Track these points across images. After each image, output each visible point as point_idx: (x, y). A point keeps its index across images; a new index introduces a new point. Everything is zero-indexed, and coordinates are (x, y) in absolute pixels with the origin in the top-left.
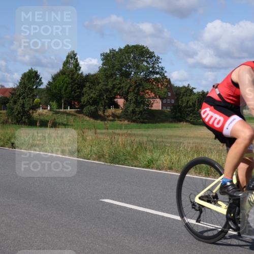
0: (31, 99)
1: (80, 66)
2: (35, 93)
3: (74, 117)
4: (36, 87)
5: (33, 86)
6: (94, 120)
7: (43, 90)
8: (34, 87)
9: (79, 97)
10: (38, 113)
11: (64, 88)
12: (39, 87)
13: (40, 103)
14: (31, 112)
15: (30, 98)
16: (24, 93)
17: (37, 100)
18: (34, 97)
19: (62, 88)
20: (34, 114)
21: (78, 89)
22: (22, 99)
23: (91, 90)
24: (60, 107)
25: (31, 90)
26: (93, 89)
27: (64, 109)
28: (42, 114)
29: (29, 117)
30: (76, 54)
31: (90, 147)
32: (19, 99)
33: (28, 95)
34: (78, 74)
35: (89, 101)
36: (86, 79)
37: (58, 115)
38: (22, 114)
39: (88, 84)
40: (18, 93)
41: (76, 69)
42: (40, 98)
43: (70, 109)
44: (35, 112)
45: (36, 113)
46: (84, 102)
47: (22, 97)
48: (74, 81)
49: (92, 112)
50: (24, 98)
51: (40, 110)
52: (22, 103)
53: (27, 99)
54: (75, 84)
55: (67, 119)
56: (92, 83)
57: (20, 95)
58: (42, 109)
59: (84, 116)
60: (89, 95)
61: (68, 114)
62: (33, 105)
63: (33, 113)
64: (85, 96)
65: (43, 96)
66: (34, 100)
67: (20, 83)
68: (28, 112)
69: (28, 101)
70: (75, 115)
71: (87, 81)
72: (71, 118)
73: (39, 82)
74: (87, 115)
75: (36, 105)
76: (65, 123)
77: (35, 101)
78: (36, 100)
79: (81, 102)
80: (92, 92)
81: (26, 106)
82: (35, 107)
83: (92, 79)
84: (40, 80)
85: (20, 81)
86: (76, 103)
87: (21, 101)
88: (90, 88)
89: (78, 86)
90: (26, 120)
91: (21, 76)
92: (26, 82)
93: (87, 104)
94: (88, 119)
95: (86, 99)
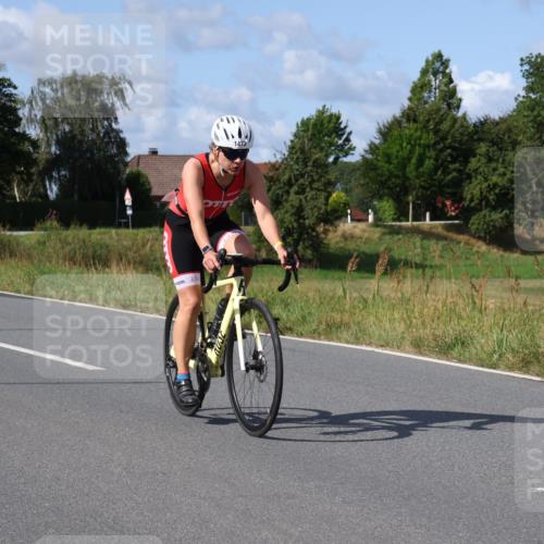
0: (323, 195)
1: (459, 95)
2: (332, 177)
3: (441, 243)
4: (336, 159)
5: (327, 156)
6: (501, 252)
7: (353, 167)
8: (331, 159)
9: (458, 184)
10: (339, 233)
11: (414, 161)
12: (345, 160)
13: (346, 205)
14: (320, 229)
15: (318, 190)
16: (302, 176)
17: (337, 195)
18: (329, 186)
19: (409, 159)
20: (330, 235)
21: (453, 162)
22: (297, 193)
23: (494, 165)
24: (401, 214)
25: (321, 166)
26: (497, 161)
27: (415, 219)
28: (352, 236)
29: (317, 245)
30: (448, 61)
31: (496, 330)
32: (288, 193)
33: (313, 181)
34: (455, 120)
35: (486, 198)
36: (477, 132)
37: (396, 237)
38: (295, 236)
39: (483, 148)
40: (286, 177)
41: (449, 105)
42: (347, 191)
43: (431, 219)
44: (331, 228)
45: (335, 231)
46: (472, 200)
47: (295, 188)
48: (444, 139)
49: (494, 226)
50: (301, 191)
51: (347, 225)
52: (296, 203)
53: (310, 194)
54: (446, 148)
55: (422, 247)
56: (493, 143)
57: (289, 184)
58: (352, 220)
59: (473, 241)
60: (486, 179)
61: (427, 235)
62: (326, 210)
63: (326, 232)
64: (475, 182)
65: (353, 183)
66: (330, 194)
67: (292, 148)
68: (314, 230)
69: (312, 199)
70: (445, 238)
71: (480, 140)
72: (435, 247)
73: (342, 145)
74: (479, 238)
75: (335, 211)
76: (418, 260)
77: (331, 200)
78: (334, 195)
79: (462, 199)
80: (495, 170)
81: (307, 212)
82: (332, 216)
83: (494, 130)
84: (348, 140)
85: (289, 143)
86: (448, 203)
87: (293, 198)
88: (490, 160)
89: (454, 154)
90: (309, 254)
91: (294, 130)
92: (307, 145)
93: (480, 204)
94: (484, 247)
95: (476, 192)
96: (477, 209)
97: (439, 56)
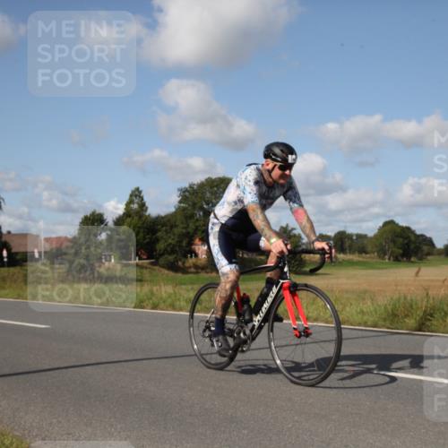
6: (173, 274)
9: (153, 243)
30: (142, 191)
34: (145, 217)
35: (167, 249)
41: (142, 210)
46: (160, 251)
49: (170, 263)
59: (161, 269)
60: (166, 241)
64: (161, 242)
70: (149, 268)
72: (146, 272)
74: (164, 268)
80: (170, 237)
86: (144, 252)
93: (164, 252)
94: (166, 272)
95: (162, 246)
96: (163, 254)
97: (137, 189)
